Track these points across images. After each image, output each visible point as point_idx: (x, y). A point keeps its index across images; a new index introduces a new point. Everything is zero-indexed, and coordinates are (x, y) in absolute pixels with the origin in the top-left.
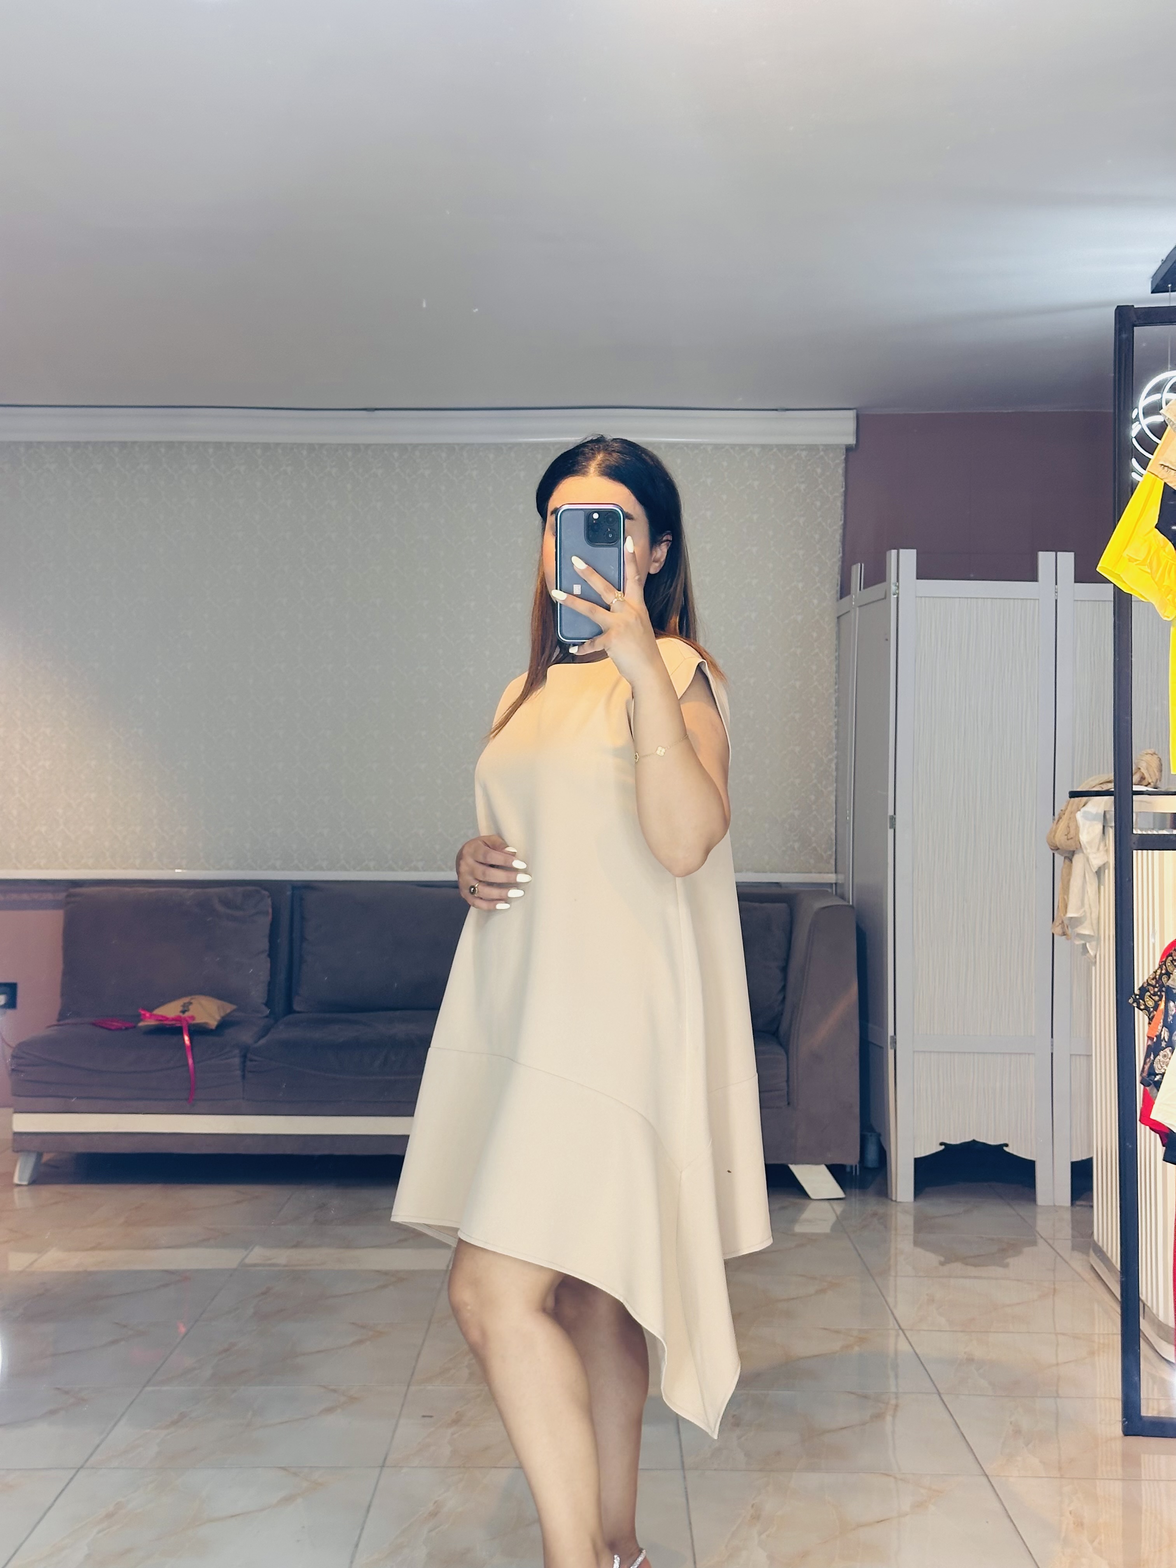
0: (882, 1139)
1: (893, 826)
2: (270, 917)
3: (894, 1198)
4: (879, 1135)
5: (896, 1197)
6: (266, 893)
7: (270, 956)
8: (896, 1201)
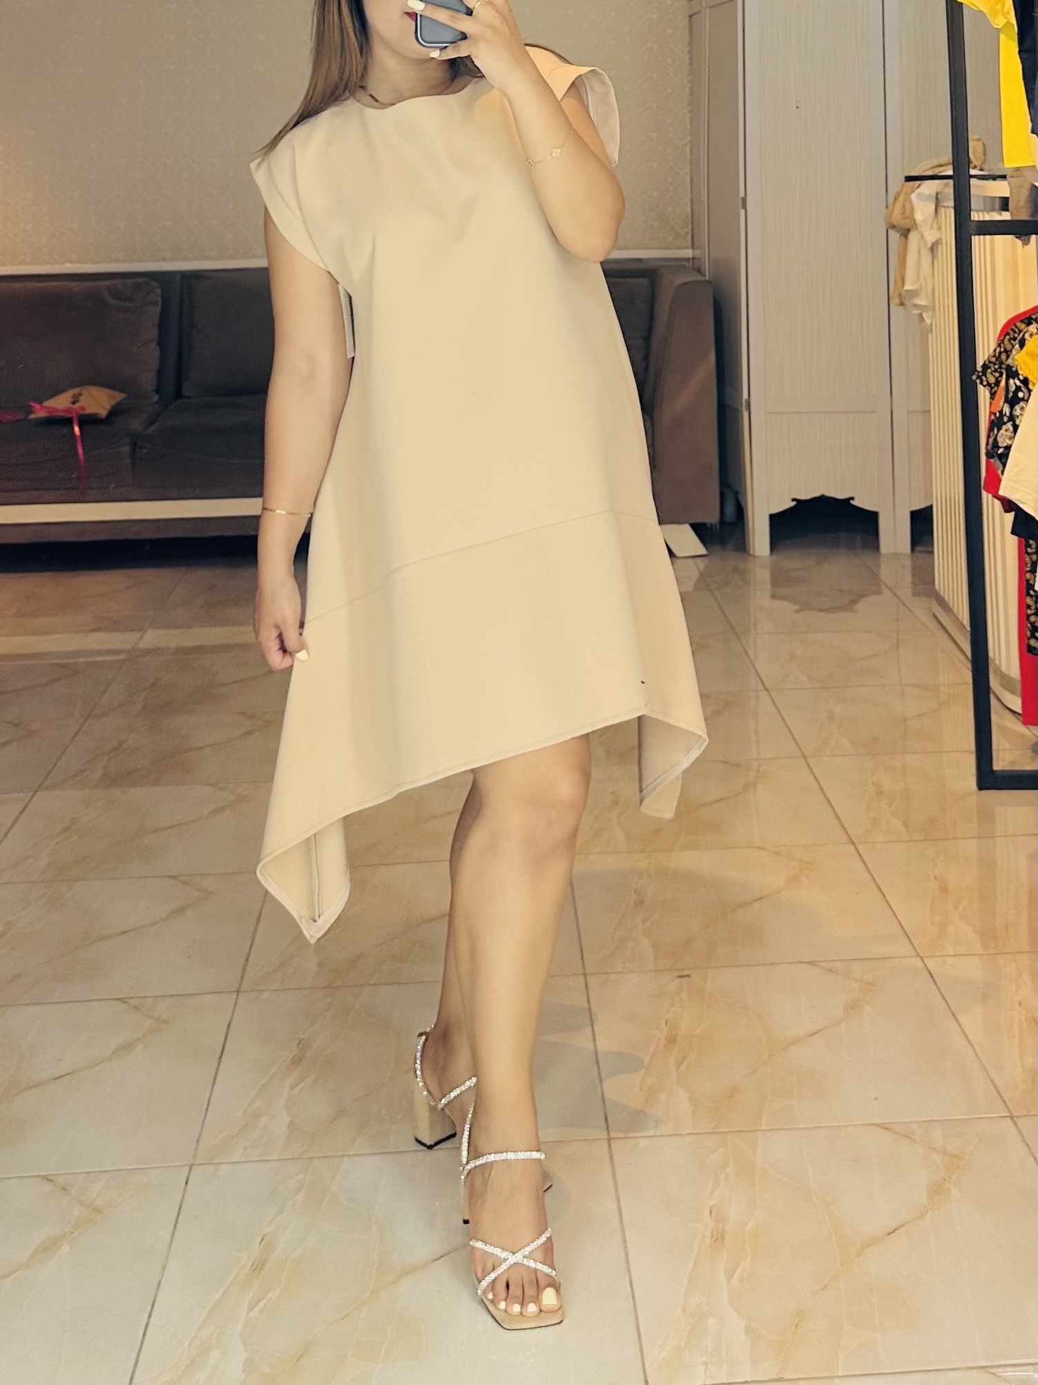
0: (740, 497)
1: (744, 206)
2: (159, 308)
3: (752, 552)
4: (737, 493)
5: (754, 551)
6: (157, 284)
7: (159, 344)
8: (754, 556)
